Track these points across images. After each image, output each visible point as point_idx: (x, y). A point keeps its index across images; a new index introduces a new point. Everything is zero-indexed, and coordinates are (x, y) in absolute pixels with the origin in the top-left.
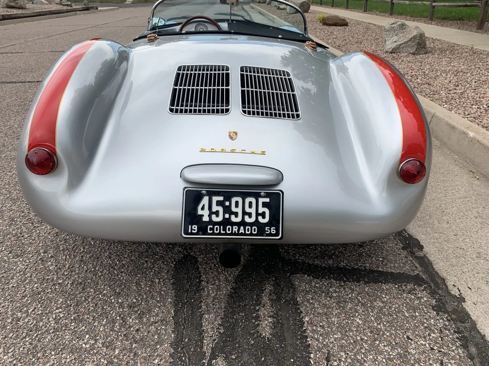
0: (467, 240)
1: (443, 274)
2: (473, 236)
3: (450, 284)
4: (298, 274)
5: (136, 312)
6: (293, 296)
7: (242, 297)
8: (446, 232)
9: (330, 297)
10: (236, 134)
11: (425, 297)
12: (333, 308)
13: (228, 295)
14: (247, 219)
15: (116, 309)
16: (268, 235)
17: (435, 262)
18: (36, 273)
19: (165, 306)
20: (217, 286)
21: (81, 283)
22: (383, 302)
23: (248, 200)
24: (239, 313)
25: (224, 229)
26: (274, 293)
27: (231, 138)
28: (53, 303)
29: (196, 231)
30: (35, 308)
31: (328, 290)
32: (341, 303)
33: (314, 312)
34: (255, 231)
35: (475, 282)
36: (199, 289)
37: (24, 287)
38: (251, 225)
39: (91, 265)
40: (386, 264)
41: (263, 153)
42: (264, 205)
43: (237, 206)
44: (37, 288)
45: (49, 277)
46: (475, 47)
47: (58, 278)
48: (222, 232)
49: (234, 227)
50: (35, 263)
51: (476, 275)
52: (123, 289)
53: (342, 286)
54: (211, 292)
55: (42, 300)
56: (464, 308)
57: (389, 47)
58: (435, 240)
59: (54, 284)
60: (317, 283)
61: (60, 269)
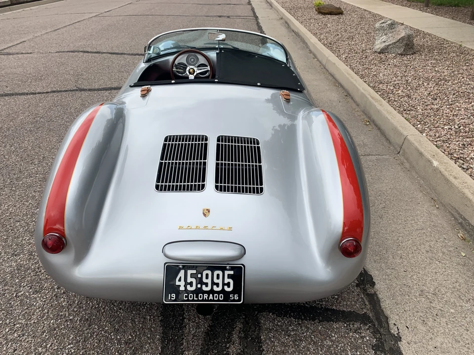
0: (415, 277)
1: (388, 312)
2: (421, 272)
3: (391, 322)
4: (264, 312)
5: (131, 348)
6: (258, 334)
7: (216, 335)
8: (397, 268)
9: (289, 336)
10: (209, 211)
11: (367, 336)
12: (289, 346)
13: (205, 333)
14: (216, 288)
15: (115, 345)
16: (232, 301)
17: (383, 300)
18: (52, 309)
19: (154, 342)
20: (197, 323)
21: (87, 319)
22: (332, 341)
23: (216, 273)
24: (212, 350)
25: (197, 297)
26: (243, 331)
27: (205, 215)
28: (66, 339)
29: (174, 299)
30: (52, 344)
31: (288, 328)
32: (297, 340)
33: (274, 349)
34: (221, 298)
35: (413, 321)
36: (182, 327)
37: (43, 323)
38: (218, 293)
39: (95, 302)
40: (340, 302)
41: (230, 229)
42: (229, 276)
43: (207, 278)
44: (53, 324)
45: (62, 314)
46: (464, 45)
47: (69, 314)
48: (195, 299)
49: (205, 295)
50: (51, 299)
51: (416, 314)
52: (121, 325)
53: (299, 324)
54: (191, 329)
55: (57, 336)
56: (399, 348)
57: (377, 47)
58: (387, 277)
59: (66, 320)
60: (279, 321)
61: (71, 305)
